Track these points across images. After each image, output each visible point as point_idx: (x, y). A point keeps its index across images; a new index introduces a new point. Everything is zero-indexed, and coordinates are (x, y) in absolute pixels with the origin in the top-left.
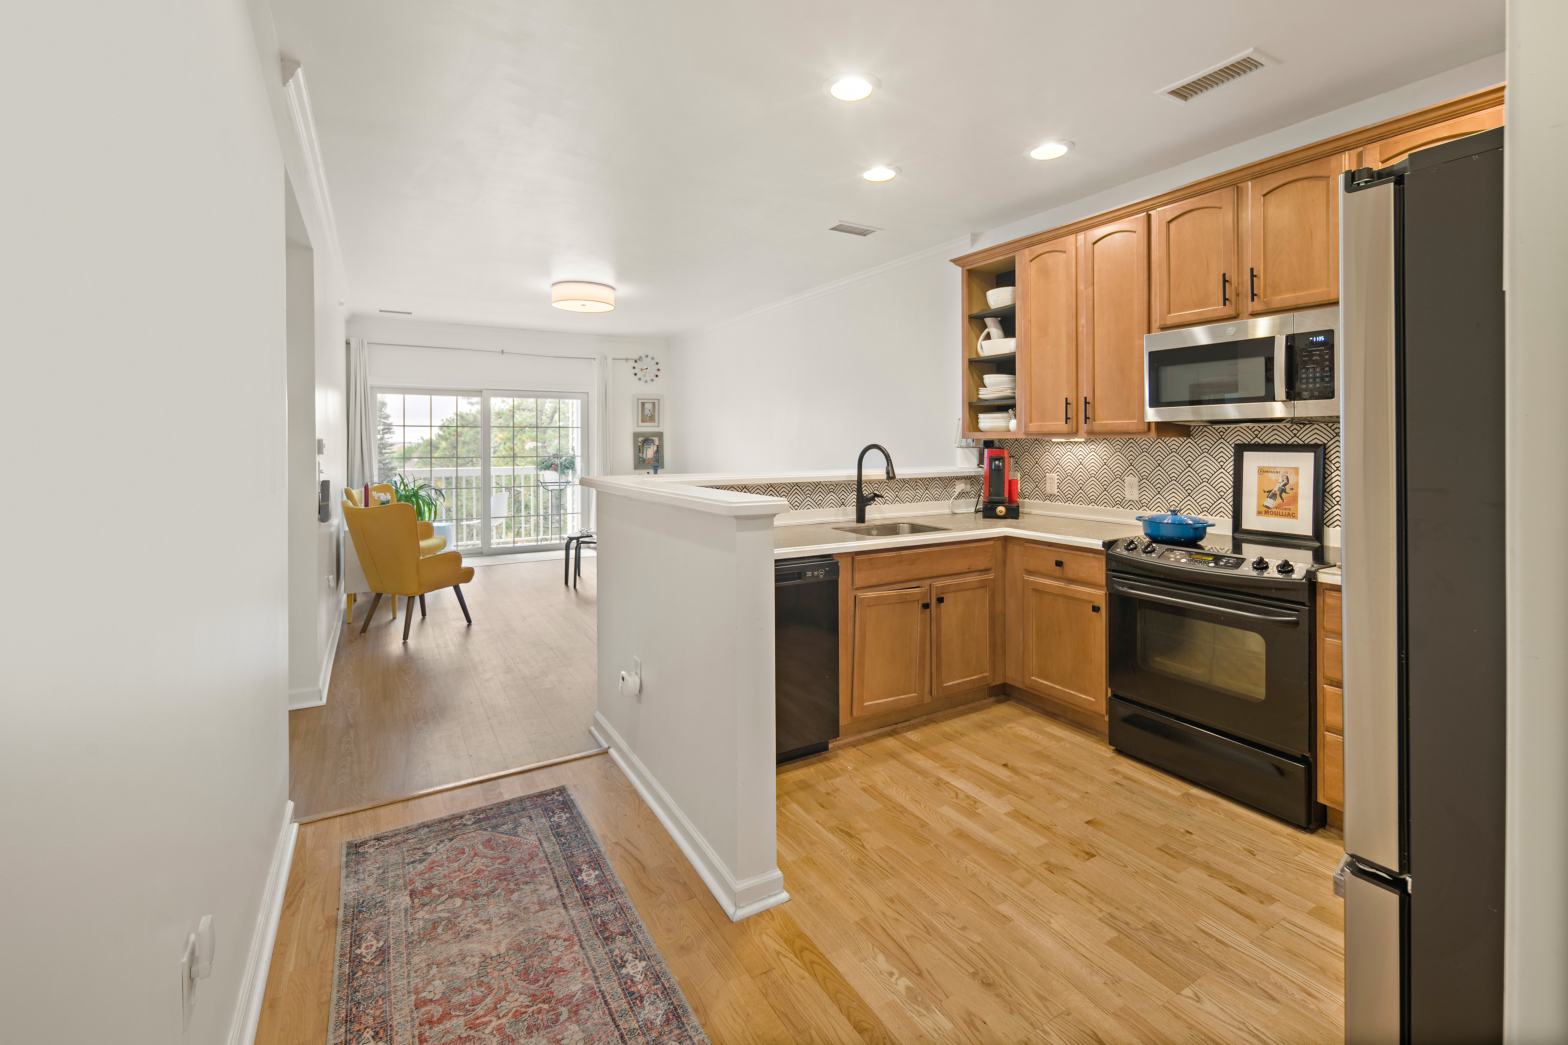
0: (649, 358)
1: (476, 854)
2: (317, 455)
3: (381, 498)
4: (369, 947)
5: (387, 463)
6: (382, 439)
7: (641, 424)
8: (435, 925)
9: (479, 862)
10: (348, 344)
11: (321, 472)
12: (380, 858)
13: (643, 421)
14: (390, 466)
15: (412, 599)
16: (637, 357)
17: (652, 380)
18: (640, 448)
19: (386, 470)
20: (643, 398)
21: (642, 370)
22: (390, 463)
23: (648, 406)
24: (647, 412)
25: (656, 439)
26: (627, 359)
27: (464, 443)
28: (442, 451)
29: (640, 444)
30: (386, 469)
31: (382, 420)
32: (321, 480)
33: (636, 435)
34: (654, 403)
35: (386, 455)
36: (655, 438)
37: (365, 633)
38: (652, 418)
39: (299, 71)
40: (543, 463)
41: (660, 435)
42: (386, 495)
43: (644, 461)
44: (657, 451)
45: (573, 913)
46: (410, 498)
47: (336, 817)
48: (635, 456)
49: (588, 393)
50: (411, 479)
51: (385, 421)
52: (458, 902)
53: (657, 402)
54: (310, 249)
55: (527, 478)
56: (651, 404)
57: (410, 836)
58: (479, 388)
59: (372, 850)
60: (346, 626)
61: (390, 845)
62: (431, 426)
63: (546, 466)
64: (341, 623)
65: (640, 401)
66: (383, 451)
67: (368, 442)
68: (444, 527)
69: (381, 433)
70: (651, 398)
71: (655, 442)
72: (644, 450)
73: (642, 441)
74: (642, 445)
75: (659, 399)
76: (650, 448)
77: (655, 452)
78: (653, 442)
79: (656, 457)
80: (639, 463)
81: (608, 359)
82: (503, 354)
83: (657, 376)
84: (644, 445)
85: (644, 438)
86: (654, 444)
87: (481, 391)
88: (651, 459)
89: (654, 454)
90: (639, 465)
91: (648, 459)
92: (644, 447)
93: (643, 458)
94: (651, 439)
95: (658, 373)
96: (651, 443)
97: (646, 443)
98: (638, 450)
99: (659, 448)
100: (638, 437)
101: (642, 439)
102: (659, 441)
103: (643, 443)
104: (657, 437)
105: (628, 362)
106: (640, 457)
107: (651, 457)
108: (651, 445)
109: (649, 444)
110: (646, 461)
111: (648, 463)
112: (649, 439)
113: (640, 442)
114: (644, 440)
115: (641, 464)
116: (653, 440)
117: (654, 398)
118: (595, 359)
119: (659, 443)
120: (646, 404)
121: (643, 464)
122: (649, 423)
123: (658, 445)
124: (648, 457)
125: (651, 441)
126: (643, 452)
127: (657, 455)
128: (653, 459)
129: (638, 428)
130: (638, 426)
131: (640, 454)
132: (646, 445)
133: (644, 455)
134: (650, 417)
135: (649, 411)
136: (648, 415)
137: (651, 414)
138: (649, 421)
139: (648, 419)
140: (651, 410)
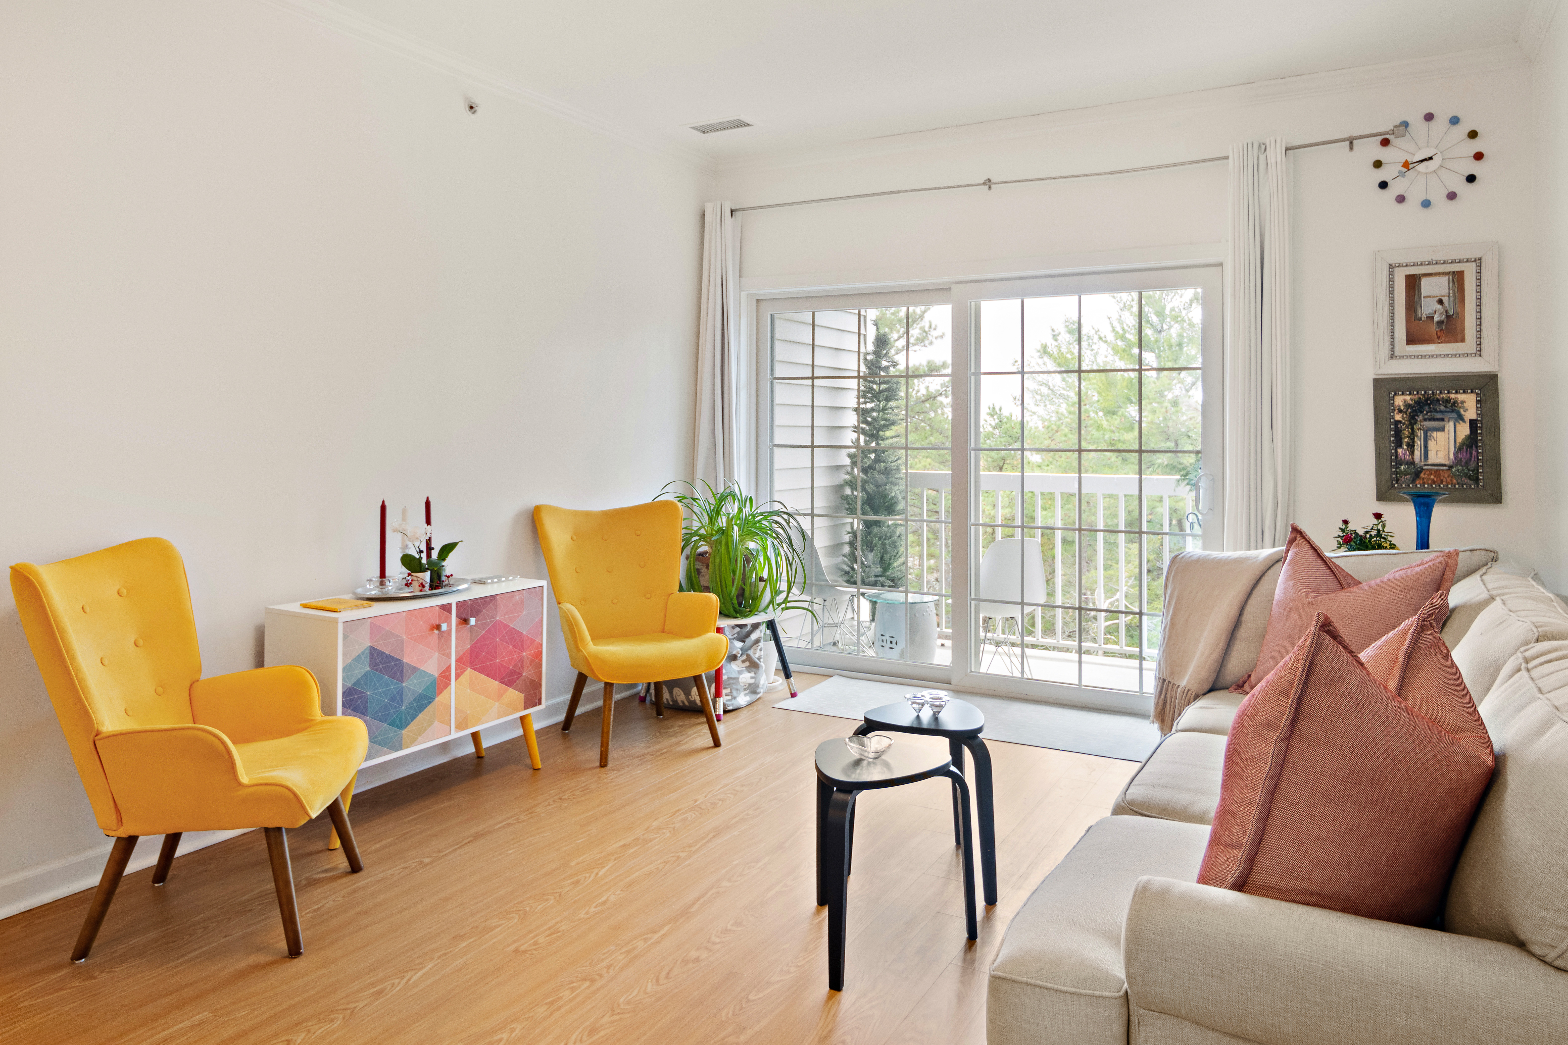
0: (1441, 123)
7: (1403, 348)
13: (1413, 338)
16: (1385, 125)
17: (1452, 196)
18: (1399, 430)
20: (1411, 260)
21: (1408, 166)
23: (1435, 289)
24: (1428, 307)
25: (1469, 400)
26: (1350, 141)
29: (1398, 417)
33: (1385, 387)
34: (1458, 278)
36: (1461, 397)
38: (1450, 329)
41: (1486, 385)
43: (1417, 475)
44: (1472, 441)
48: (1378, 454)
49: (1221, 265)
53: (1470, 270)
56: (1445, 281)
65: (1401, 274)
70: (1446, 258)
71: (1463, 407)
72: (1417, 436)
73: (1408, 406)
74: (1409, 421)
75: (1480, 259)
76: (1442, 429)
77: (1463, 444)
78: (1453, 411)
79: (1467, 463)
80: (1397, 481)
81: (1270, 153)
82: (990, 188)
83: (1471, 179)
84: (1417, 420)
85: (1416, 397)
86: (1461, 418)
87: (950, 289)
88: (1447, 468)
89: (1459, 450)
90: (1396, 485)
91: (1432, 470)
92: (1416, 427)
93: (1413, 463)
94: (1448, 401)
95: (1474, 168)
96: (1446, 414)
97: (1427, 414)
98: (1393, 437)
99: (1479, 431)
100: (1393, 393)
101: (1408, 398)
102: (1479, 405)
103: (1413, 411)
104: (1472, 392)
105: (1351, 147)
106: (1399, 462)
107: (1447, 463)
108: (1446, 419)
109: (1439, 416)
110: (1422, 475)
111: (1430, 482)
112: (1438, 400)
113: (1400, 411)
114: (1418, 403)
115: (1404, 485)
116: (1455, 402)
117: (1457, 257)
118: (1227, 158)
119: (1479, 412)
120: (1424, 281)
121: (1411, 483)
122: (1439, 343)
123: (1476, 420)
124: (1432, 459)
125: (1446, 407)
126: (1413, 441)
127: (1471, 454)
128: (1454, 470)
129: (1394, 362)
130: (1392, 356)
131: (1400, 451)
132: (1425, 420)
133: (1417, 453)
134: (1440, 323)
135: (1440, 302)
136: (1436, 316)
137: (1447, 312)
138: (1439, 338)
139: (1433, 329)
140: (1446, 300)
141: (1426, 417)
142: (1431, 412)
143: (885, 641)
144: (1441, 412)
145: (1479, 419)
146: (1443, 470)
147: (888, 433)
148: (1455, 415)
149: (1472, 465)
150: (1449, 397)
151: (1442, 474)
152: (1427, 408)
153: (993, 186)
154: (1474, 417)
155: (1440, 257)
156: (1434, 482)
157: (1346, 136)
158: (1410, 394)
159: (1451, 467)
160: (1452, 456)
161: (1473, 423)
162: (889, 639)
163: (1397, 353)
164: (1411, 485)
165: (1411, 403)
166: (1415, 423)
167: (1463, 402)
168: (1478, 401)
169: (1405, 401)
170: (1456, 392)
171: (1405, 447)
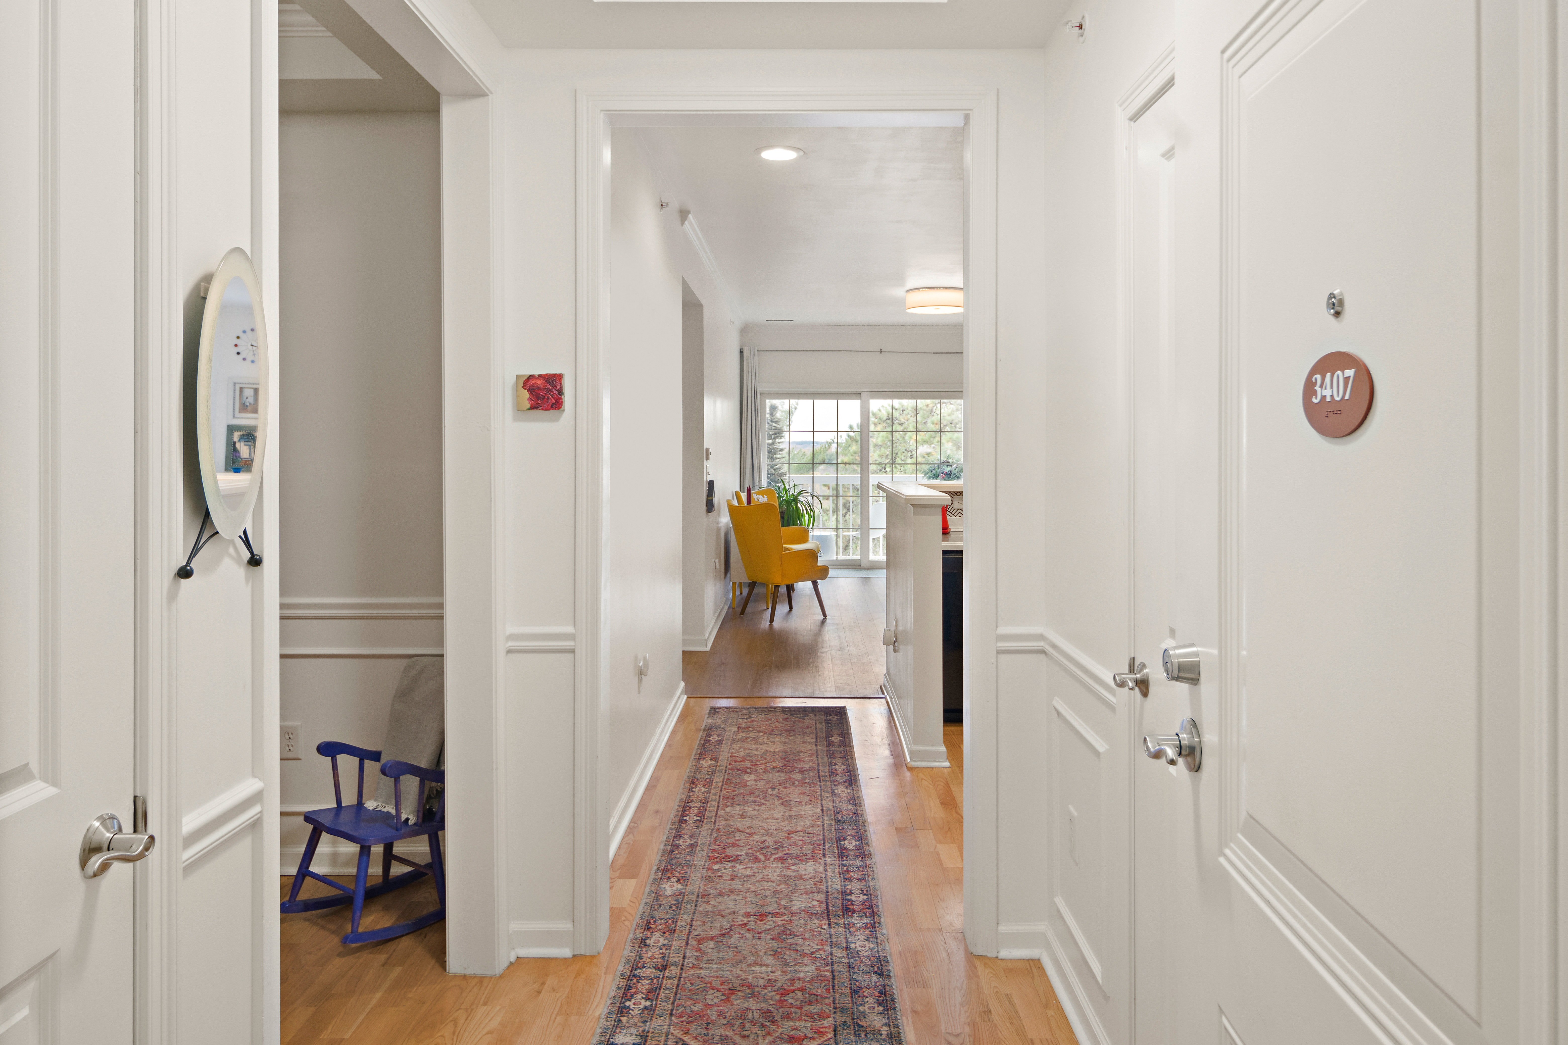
1: (777, 721)
2: (705, 461)
3: (760, 500)
4: (714, 738)
5: (777, 469)
6: (773, 443)
8: (747, 738)
9: (778, 724)
10: (742, 352)
11: (708, 473)
12: (726, 714)
14: (780, 472)
15: (777, 588)
19: (776, 477)
22: (780, 468)
27: (876, 445)
28: (852, 455)
30: (777, 475)
31: (774, 424)
32: (708, 480)
35: (778, 460)
37: (743, 615)
39: (690, 216)
40: (932, 471)
42: (764, 497)
45: (819, 747)
46: (791, 503)
47: (707, 697)
50: (792, 484)
51: (776, 425)
52: (761, 734)
54: (701, 306)
57: (744, 710)
58: (858, 390)
59: (722, 711)
60: (731, 610)
61: (733, 711)
62: (813, 431)
63: (934, 475)
64: (728, 607)
66: (775, 456)
67: (758, 447)
68: (827, 536)
69: (773, 437)
87: (861, 394)
153: (882, 353)
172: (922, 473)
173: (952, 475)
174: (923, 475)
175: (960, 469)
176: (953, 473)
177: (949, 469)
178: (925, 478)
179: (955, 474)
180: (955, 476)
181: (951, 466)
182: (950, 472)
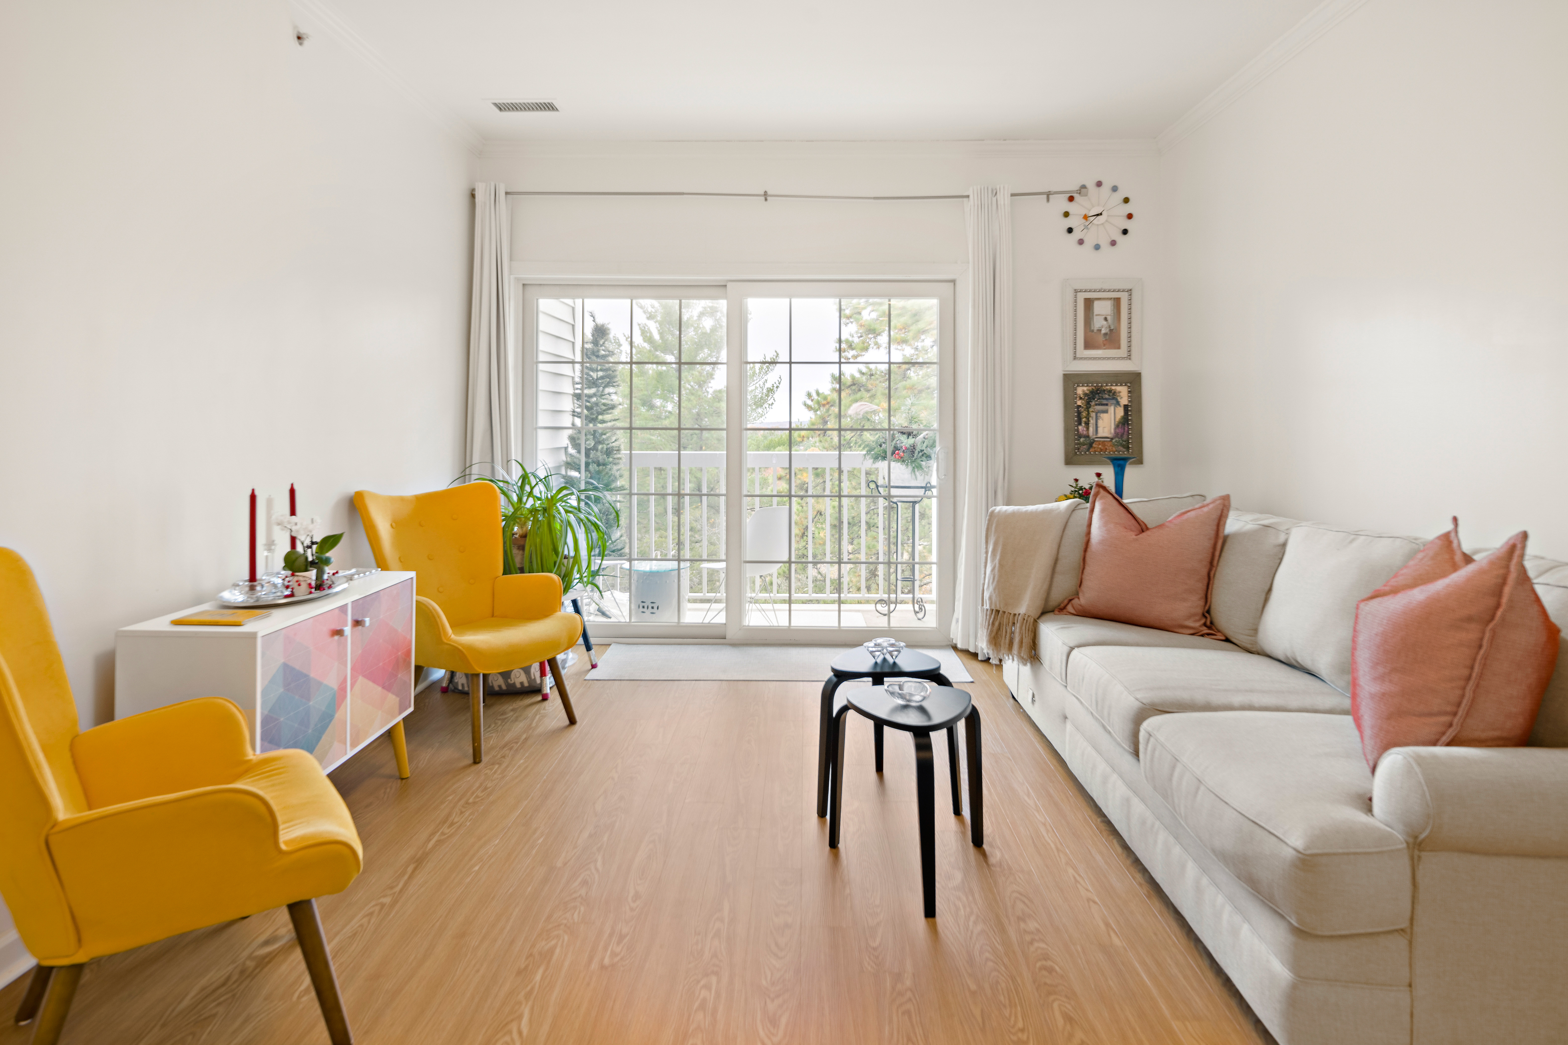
0: (1106, 190)
7: (1082, 352)
10: (471, 195)
13: (1088, 345)
16: (1073, 186)
17: (1113, 243)
18: (1079, 413)
20: (1088, 287)
21: (1086, 217)
23: (1102, 309)
24: (1098, 323)
25: (1123, 393)
26: (1048, 195)
29: (1079, 403)
33: (1070, 380)
34: (1117, 301)
36: (1119, 388)
38: (1111, 339)
40: (881, 446)
41: (1133, 380)
43: (1091, 445)
44: (1125, 421)
48: (1067, 430)
49: (954, 281)
53: (1124, 297)
55: (818, 473)
58: (720, 279)
65: (1081, 297)
70: (1110, 288)
71: (1120, 396)
72: (1091, 416)
73: (1085, 394)
74: (1086, 405)
75: (1131, 290)
76: (1106, 412)
77: (1119, 422)
78: (1113, 398)
79: (1122, 436)
80: (1078, 449)
81: (1000, 196)
82: (766, 200)
83: (1125, 232)
84: (1090, 405)
85: (1090, 388)
86: (1118, 403)
87: (725, 286)
88: (1109, 440)
89: (1117, 426)
90: (1078, 453)
91: (1100, 441)
92: (1091, 410)
93: (1088, 436)
94: (1110, 391)
95: (1127, 224)
96: (1110, 401)
97: (1097, 401)
98: (1076, 417)
99: (1130, 413)
100: (1076, 385)
101: (1085, 388)
102: (1129, 395)
103: (1089, 398)
104: (1125, 385)
105: (1048, 200)
106: (1080, 436)
107: (1109, 436)
108: (1109, 405)
109: (1105, 402)
110: (1094, 445)
111: (1099, 450)
112: (1104, 391)
113: (1081, 398)
114: (1092, 392)
115: (1082, 453)
116: (1115, 392)
117: (1117, 287)
118: (968, 197)
119: (1130, 399)
120: (1096, 303)
121: (1087, 451)
122: (1104, 349)
123: (1127, 405)
124: (1100, 434)
125: (1109, 395)
126: (1089, 421)
127: (1124, 429)
128: (1114, 441)
129: (1076, 362)
130: (1075, 358)
131: (1080, 427)
132: (1096, 405)
133: (1091, 429)
134: (1106, 334)
135: (1106, 319)
136: (1103, 329)
137: (1110, 327)
138: (1104, 345)
139: (1101, 339)
140: (1109, 318)
141: (1097, 402)
142: (1099, 399)
143: (646, 607)
144: (1106, 399)
145: (1130, 404)
146: (1107, 441)
147: (607, 417)
148: (1114, 401)
149: (1125, 438)
150: (1111, 388)
151: (1107, 444)
152: (1097, 396)
153: (769, 198)
154: (1126, 403)
155: (1106, 286)
156: (1101, 450)
157: (1047, 190)
158: (1087, 386)
159: (1112, 439)
160: (1113, 431)
161: (1126, 407)
162: (650, 605)
163: (1078, 356)
164: (1087, 453)
165: (1088, 392)
166: (1090, 407)
167: (1120, 392)
168: (1129, 392)
169: (1083, 391)
170: (1116, 385)
171: (1083, 425)
172: (864, 448)
173: (916, 452)
174: (864, 452)
175: (931, 442)
176: (918, 448)
177: (911, 441)
178: (868, 457)
179: (922, 451)
180: (923, 455)
181: (915, 436)
182: (914, 447)
